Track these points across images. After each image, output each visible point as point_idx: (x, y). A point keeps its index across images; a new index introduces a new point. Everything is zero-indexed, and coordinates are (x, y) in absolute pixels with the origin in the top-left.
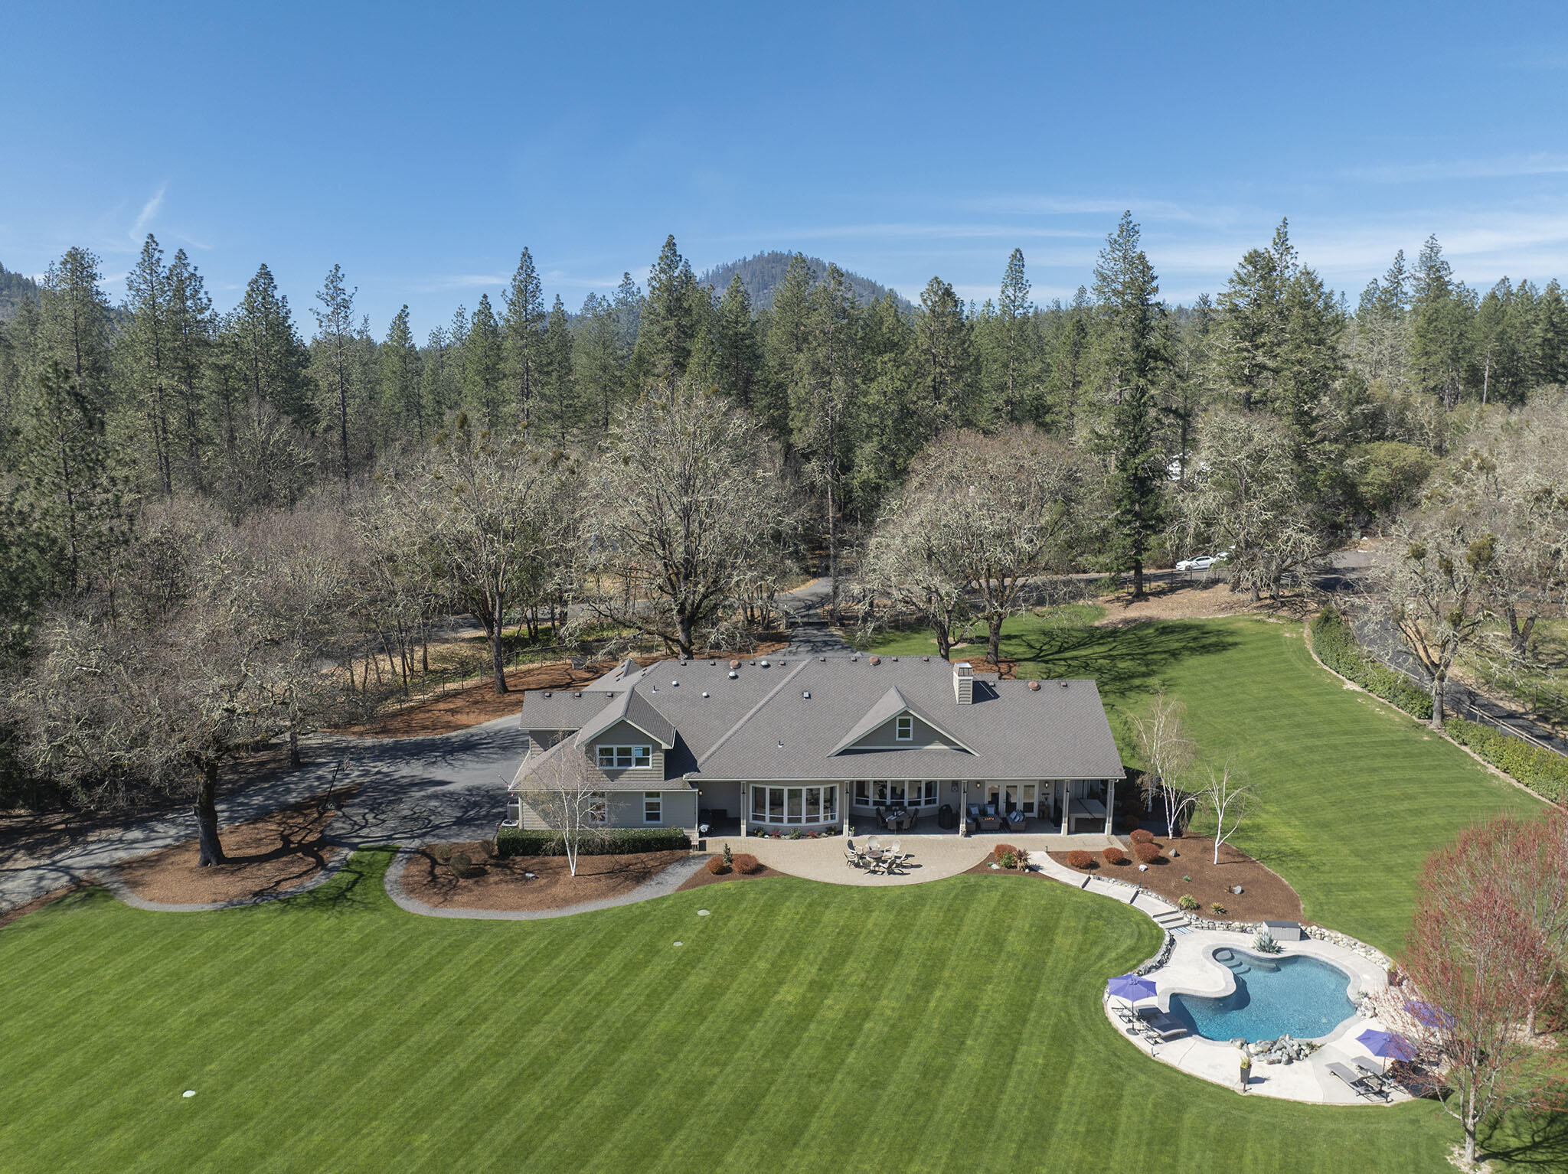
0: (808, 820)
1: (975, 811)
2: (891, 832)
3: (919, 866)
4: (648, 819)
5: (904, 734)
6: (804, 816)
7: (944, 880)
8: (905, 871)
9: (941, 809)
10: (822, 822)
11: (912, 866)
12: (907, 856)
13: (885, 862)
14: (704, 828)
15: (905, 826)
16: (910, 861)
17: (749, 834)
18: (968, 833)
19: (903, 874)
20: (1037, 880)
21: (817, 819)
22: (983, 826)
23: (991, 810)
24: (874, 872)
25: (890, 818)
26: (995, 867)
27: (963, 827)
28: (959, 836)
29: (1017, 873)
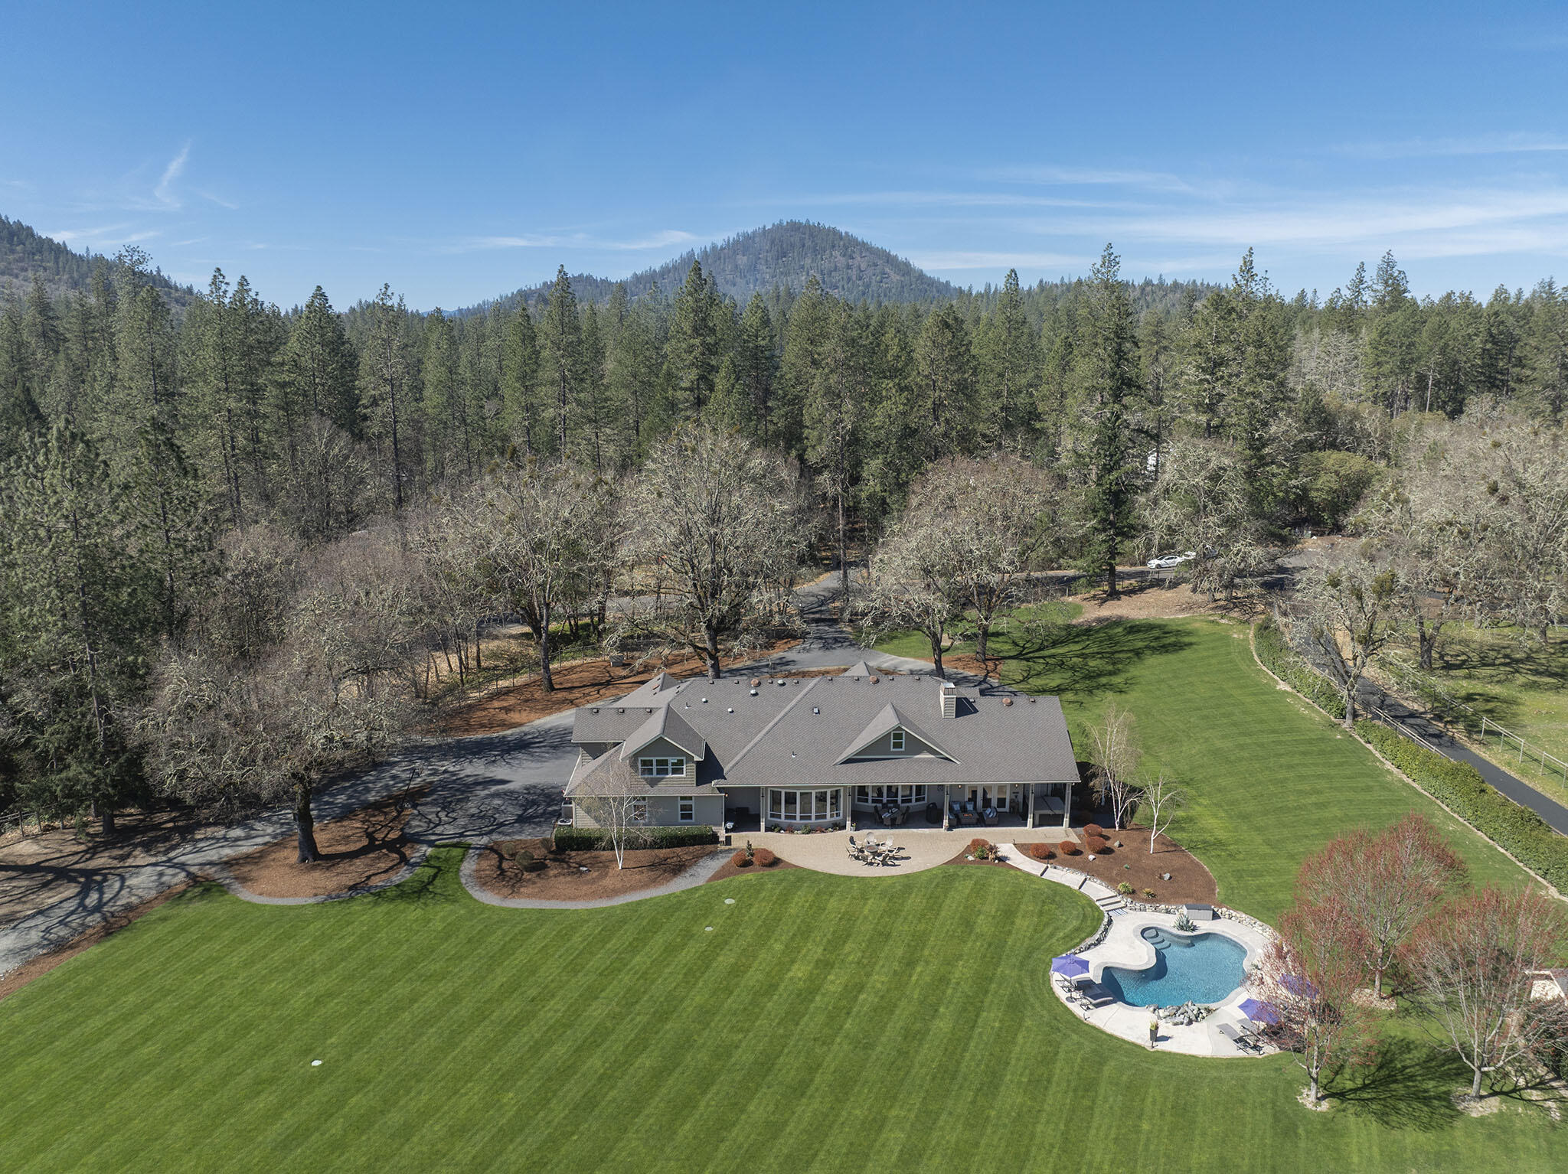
0: (817, 817)
1: (957, 807)
2: (886, 827)
3: (908, 858)
4: (682, 818)
5: (898, 745)
6: (813, 815)
7: (929, 870)
8: (896, 862)
9: (928, 807)
10: (828, 818)
11: (903, 858)
12: (899, 849)
13: (880, 855)
14: (730, 825)
15: (898, 822)
16: (902, 853)
17: (767, 829)
18: (950, 828)
19: (895, 865)
20: (1004, 870)
21: (824, 817)
22: (963, 821)
23: (970, 807)
24: (871, 864)
25: (886, 815)
26: (971, 858)
27: (946, 822)
28: (943, 830)
29: (988, 863)
